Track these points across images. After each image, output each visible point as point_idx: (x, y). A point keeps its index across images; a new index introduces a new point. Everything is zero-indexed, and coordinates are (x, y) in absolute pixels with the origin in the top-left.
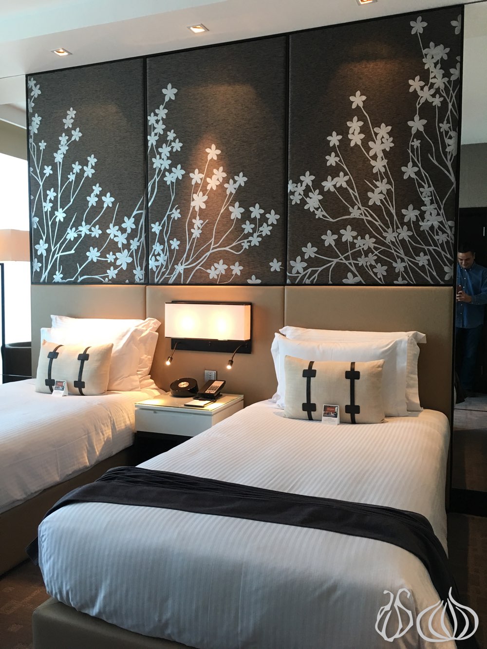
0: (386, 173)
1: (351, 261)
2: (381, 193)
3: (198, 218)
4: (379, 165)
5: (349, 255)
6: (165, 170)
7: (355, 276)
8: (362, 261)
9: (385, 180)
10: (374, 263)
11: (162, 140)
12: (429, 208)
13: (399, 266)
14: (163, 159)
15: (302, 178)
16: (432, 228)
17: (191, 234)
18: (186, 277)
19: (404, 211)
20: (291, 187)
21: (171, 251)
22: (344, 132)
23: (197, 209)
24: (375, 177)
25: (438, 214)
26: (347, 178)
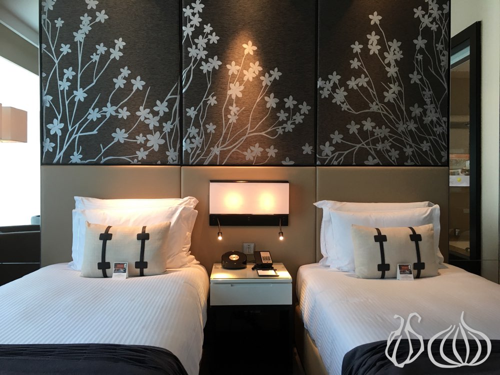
0: (397, 77)
1: (371, 146)
2: (394, 93)
3: (234, 105)
4: (392, 71)
5: (369, 141)
6: (201, 59)
7: (374, 158)
8: (380, 146)
9: (397, 83)
10: (389, 148)
11: (198, 32)
12: (430, 107)
13: (408, 151)
14: (199, 50)
15: (330, 76)
16: (432, 122)
17: (227, 120)
18: (222, 159)
19: (411, 108)
20: (320, 83)
21: (207, 135)
22: (365, 42)
23: (234, 97)
24: (389, 80)
25: (436, 112)
26: (367, 79)
